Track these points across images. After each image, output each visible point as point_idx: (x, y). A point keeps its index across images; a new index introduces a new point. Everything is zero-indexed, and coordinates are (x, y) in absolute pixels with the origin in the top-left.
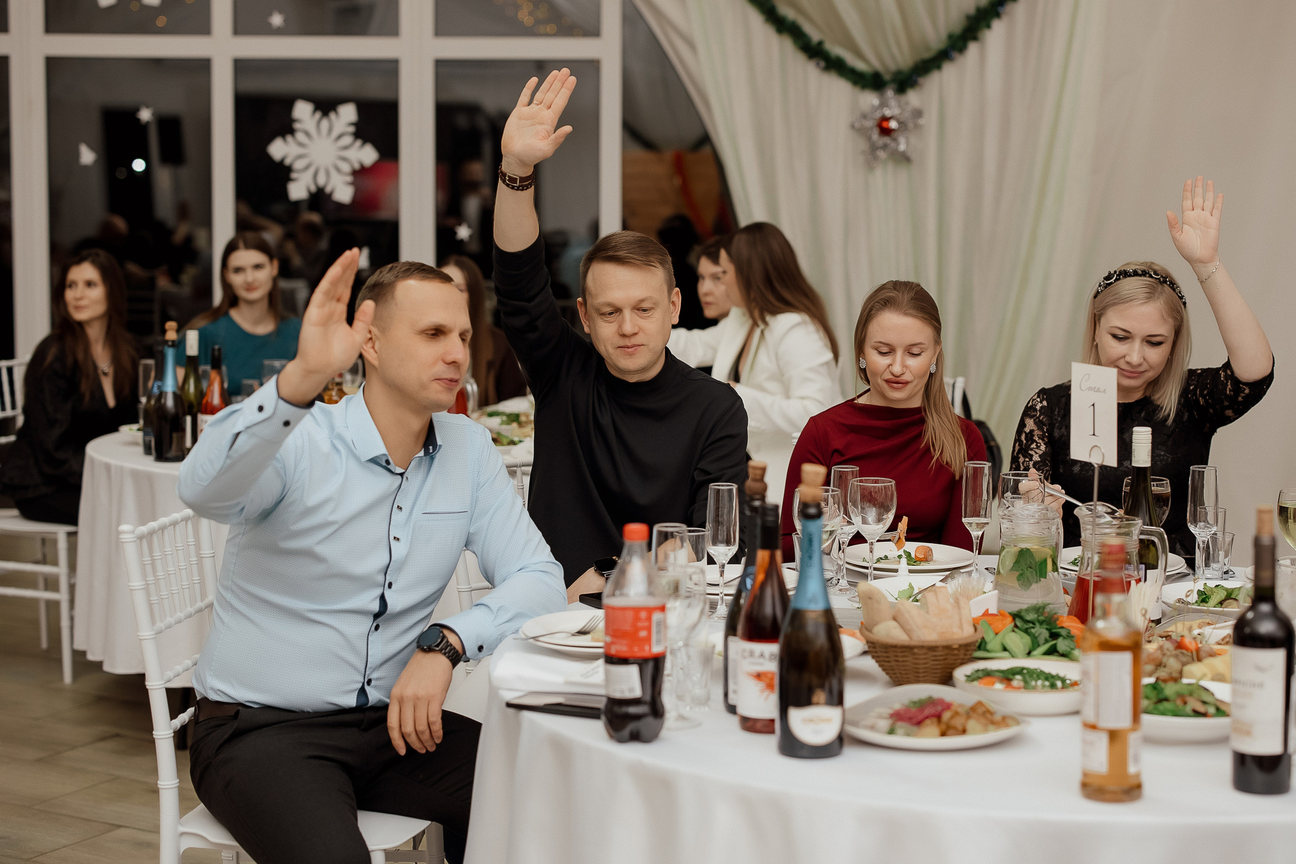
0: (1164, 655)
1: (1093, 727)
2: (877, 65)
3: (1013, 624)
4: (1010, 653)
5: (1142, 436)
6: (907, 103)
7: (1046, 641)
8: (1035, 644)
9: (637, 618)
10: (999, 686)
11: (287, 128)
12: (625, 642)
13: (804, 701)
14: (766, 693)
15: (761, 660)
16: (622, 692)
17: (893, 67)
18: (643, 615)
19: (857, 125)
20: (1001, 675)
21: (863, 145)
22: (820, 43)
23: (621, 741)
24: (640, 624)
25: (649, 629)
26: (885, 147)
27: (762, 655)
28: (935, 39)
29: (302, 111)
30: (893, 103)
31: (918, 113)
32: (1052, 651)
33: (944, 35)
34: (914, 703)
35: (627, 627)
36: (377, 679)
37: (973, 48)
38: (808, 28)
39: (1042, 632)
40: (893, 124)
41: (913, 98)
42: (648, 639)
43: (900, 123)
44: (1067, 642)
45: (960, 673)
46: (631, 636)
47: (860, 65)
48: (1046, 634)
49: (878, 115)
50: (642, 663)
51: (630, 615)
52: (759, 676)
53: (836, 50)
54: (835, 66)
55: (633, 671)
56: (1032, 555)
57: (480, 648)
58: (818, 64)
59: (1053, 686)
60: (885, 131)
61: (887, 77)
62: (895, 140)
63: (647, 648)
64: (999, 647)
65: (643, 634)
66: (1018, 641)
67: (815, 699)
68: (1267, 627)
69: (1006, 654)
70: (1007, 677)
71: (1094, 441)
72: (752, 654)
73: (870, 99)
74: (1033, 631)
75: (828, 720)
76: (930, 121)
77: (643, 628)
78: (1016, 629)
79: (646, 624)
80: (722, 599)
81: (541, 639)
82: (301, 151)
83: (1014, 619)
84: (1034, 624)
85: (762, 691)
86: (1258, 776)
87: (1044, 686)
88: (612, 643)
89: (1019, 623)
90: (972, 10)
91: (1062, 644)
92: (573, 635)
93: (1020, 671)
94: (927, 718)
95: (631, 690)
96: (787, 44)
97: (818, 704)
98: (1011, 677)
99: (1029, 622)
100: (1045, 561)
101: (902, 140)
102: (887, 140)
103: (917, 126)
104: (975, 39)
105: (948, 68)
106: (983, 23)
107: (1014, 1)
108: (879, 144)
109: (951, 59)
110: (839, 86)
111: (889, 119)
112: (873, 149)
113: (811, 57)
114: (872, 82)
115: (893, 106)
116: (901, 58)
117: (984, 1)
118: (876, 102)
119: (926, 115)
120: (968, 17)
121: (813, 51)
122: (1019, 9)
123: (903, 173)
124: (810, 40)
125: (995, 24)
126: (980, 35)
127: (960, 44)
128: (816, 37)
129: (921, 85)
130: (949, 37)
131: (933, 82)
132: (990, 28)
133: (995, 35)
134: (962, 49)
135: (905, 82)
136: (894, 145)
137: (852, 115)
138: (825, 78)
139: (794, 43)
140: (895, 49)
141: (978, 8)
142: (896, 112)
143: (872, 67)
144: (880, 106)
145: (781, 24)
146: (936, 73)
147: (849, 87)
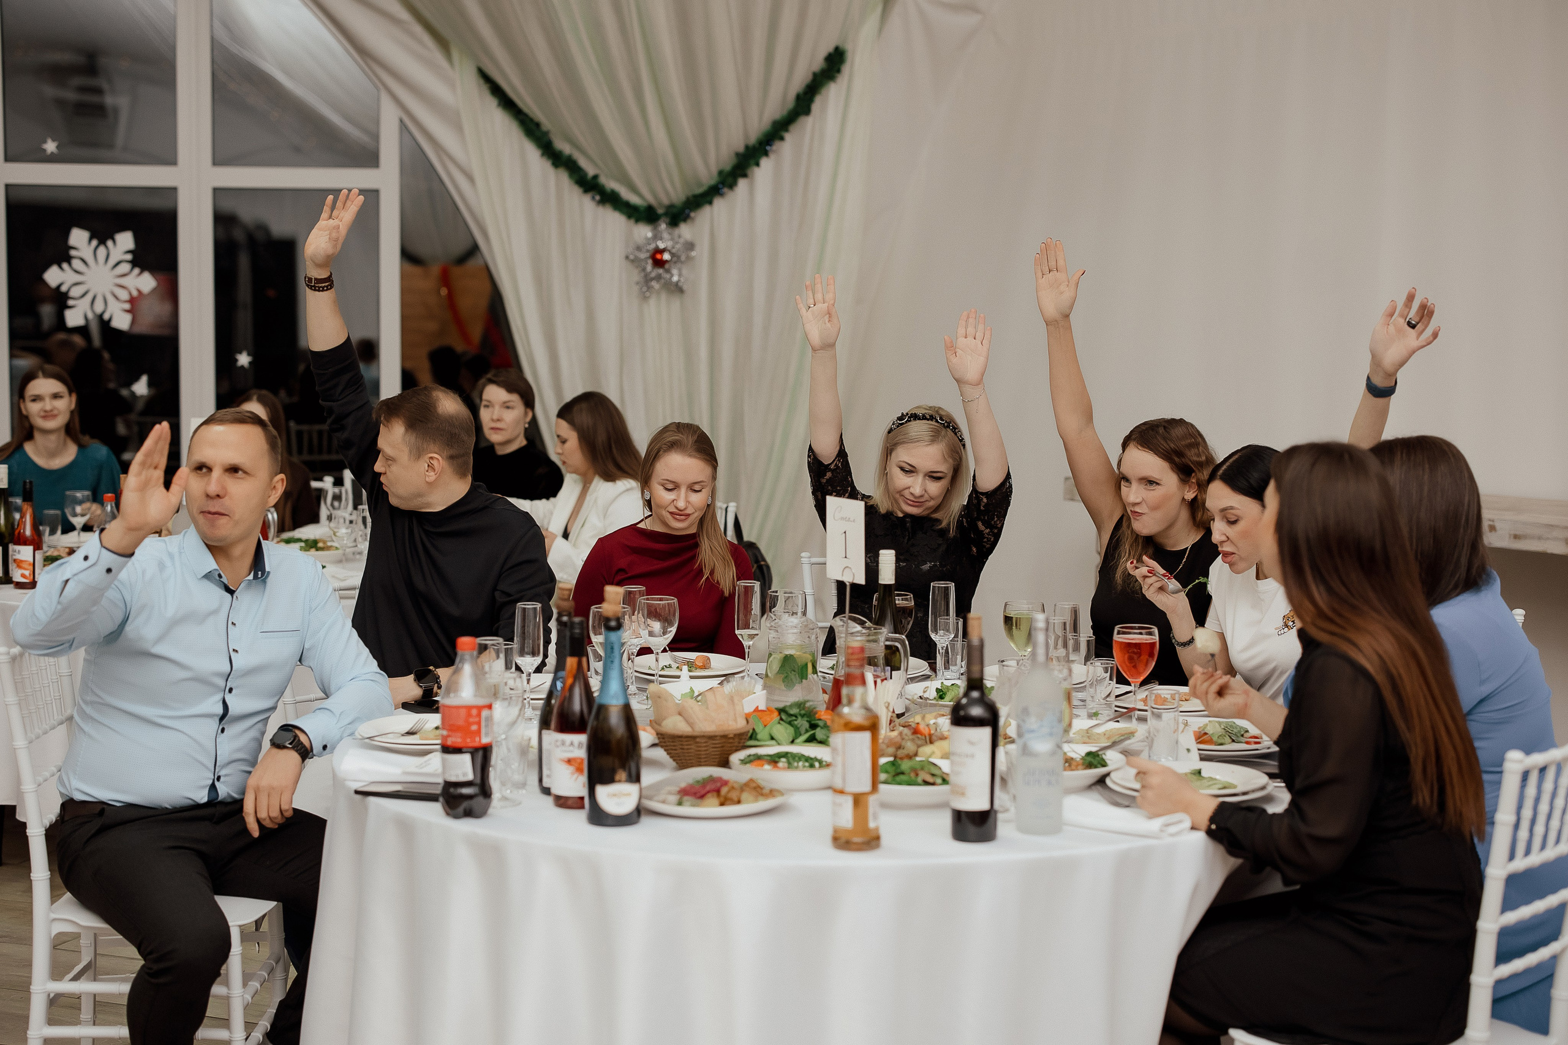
0: (903, 739)
1: (841, 792)
2: (652, 200)
3: (779, 717)
4: (776, 741)
5: (887, 559)
6: (680, 237)
7: (807, 731)
8: (798, 734)
9: (469, 715)
10: (767, 767)
11: (63, 256)
12: (459, 734)
13: (608, 779)
14: (576, 775)
15: (571, 748)
16: (457, 776)
17: (666, 201)
18: (474, 712)
19: (632, 257)
20: (769, 758)
21: (636, 276)
22: (596, 177)
23: (456, 817)
24: (471, 720)
25: (479, 723)
26: (658, 278)
27: (572, 744)
28: (707, 176)
29: (78, 237)
30: (666, 235)
31: (690, 246)
32: (812, 739)
33: (714, 171)
34: (698, 782)
35: (461, 722)
36: (226, 775)
37: (742, 183)
38: (583, 163)
39: (803, 724)
40: (666, 256)
41: (685, 231)
42: (478, 732)
43: (673, 255)
44: (824, 731)
45: (735, 758)
46: (465, 730)
47: (634, 199)
48: (807, 725)
49: (653, 246)
50: (474, 752)
51: (463, 712)
52: (569, 761)
53: (611, 184)
54: (610, 199)
55: (466, 758)
56: (795, 660)
57: (325, 747)
58: (593, 198)
59: (812, 766)
60: (659, 263)
61: (660, 211)
62: (668, 271)
63: (477, 739)
64: (767, 737)
65: (474, 728)
66: (782, 731)
67: (617, 777)
68: (976, 711)
69: (773, 742)
70: (774, 760)
71: (846, 562)
72: (563, 743)
73: (644, 231)
74: (796, 722)
75: (629, 795)
76: (701, 253)
77: (474, 723)
78: (781, 722)
79: (477, 719)
80: (529, 702)
81: (376, 739)
82: (78, 278)
83: (780, 714)
84: (796, 717)
85: (573, 774)
86: (972, 829)
87: (804, 767)
88: (448, 736)
89: (784, 717)
90: (742, 150)
91: (820, 734)
92: (403, 735)
93: (785, 755)
94: (708, 792)
95: (465, 774)
96: (564, 176)
97: (620, 781)
98: (777, 759)
99: (792, 715)
100: (807, 664)
101: (675, 271)
102: (661, 271)
103: (689, 258)
104: (745, 176)
105: (719, 203)
106: (752, 162)
107: (782, 139)
108: (653, 275)
109: (722, 195)
110: (614, 219)
111: (662, 251)
112: (647, 280)
113: (586, 191)
114: (646, 215)
115: (666, 239)
116: (674, 193)
117: (753, 139)
118: (650, 235)
119: (697, 248)
120: (737, 154)
121: (589, 185)
122: (786, 148)
123: (676, 303)
124: (585, 174)
125: (764, 162)
126: (749, 172)
127: (730, 180)
128: (591, 171)
129: (693, 219)
130: (721, 173)
131: (704, 216)
132: (758, 164)
133: (764, 171)
134: (732, 186)
135: (677, 215)
136: (668, 276)
137: (626, 244)
138: (600, 210)
139: (569, 177)
140: (668, 184)
141: (747, 147)
142: (669, 244)
143: (646, 201)
144: (654, 237)
145: (558, 160)
146: (707, 207)
147: (623, 218)
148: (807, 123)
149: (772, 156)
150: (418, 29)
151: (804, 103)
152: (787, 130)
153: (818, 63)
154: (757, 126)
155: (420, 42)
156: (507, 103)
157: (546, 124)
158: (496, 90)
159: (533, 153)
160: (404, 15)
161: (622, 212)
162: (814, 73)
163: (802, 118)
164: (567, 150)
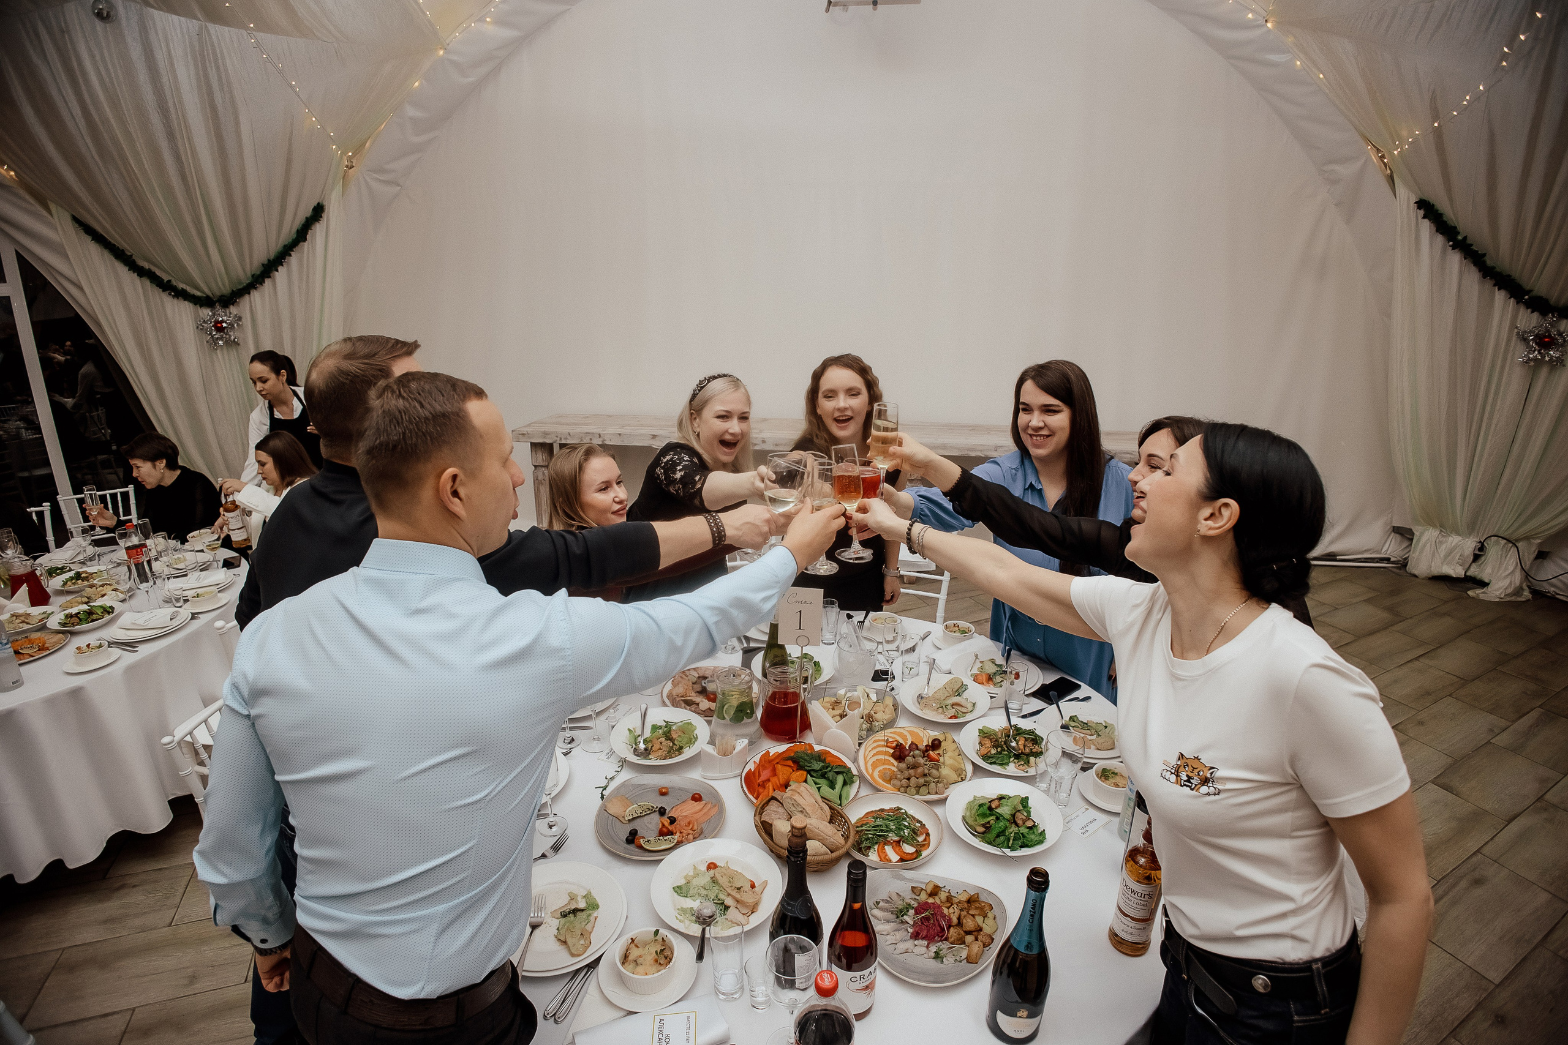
2: (209, 293)
6: (230, 313)
17: (218, 294)
19: (201, 327)
21: (206, 338)
22: (169, 281)
26: (221, 338)
28: (244, 277)
30: (221, 313)
31: (240, 319)
33: (249, 274)
37: (268, 281)
38: (158, 273)
40: (224, 325)
41: (233, 310)
43: (228, 324)
47: (198, 293)
49: (213, 320)
53: (180, 285)
54: (181, 294)
58: (170, 294)
60: (220, 329)
61: (215, 299)
62: (227, 334)
73: (206, 313)
76: (247, 321)
90: (266, 262)
96: (147, 283)
101: (232, 334)
102: (222, 334)
103: (239, 325)
104: (269, 277)
105: (255, 295)
106: (273, 269)
107: (290, 255)
108: (217, 336)
109: (255, 288)
110: (186, 307)
111: (220, 322)
112: (215, 341)
113: (164, 291)
114: (205, 302)
115: (222, 315)
116: (223, 287)
117: (272, 255)
118: (211, 314)
119: (243, 319)
120: (263, 264)
121: (166, 287)
122: (294, 259)
123: (233, 353)
124: (163, 280)
125: (280, 268)
126: (271, 275)
127: (260, 280)
128: (165, 278)
129: (239, 302)
130: (253, 276)
131: (245, 301)
132: (277, 271)
133: (281, 274)
134: (262, 283)
135: (229, 300)
136: (228, 336)
137: (196, 321)
138: (175, 301)
139: (151, 282)
140: (220, 283)
141: (269, 260)
142: (225, 318)
143: (205, 294)
144: (214, 314)
145: (141, 272)
146: (247, 296)
147: (191, 305)
148: (304, 247)
149: (285, 266)
151: (302, 234)
152: (293, 251)
153: (309, 212)
154: (275, 248)
156: (99, 238)
157: (129, 250)
158: (89, 230)
159: (122, 270)
161: (190, 301)
162: (307, 218)
163: (301, 244)
164: (146, 265)
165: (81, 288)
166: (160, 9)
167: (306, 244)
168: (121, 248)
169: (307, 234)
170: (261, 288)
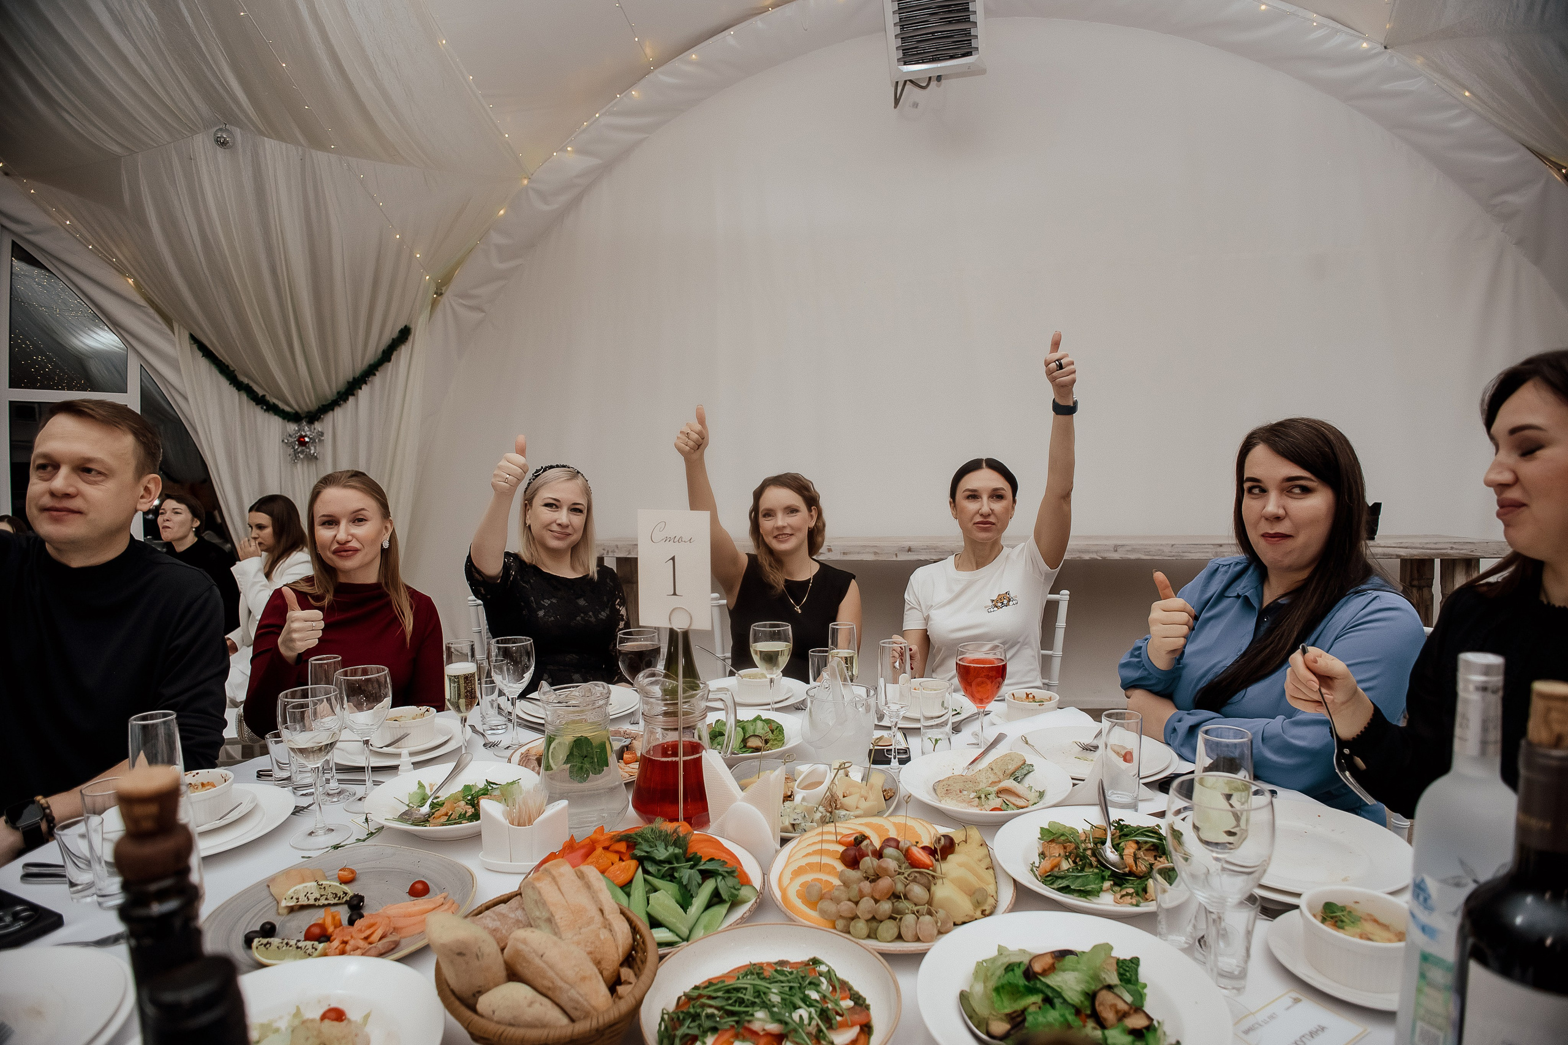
2: (297, 409)
6: (315, 429)
17: (306, 410)
19: (286, 441)
21: (289, 452)
22: (264, 396)
26: (302, 452)
28: (331, 394)
30: (306, 428)
31: (322, 434)
33: (335, 391)
37: (351, 399)
38: (256, 388)
40: (307, 439)
41: (318, 426)
43: (310, 439)
47: (287, 409)
49: (298, 435)
53: (273, 400)
54: (272, 408)
58: (262, 408)
60: (302, 443)
61: (303, 416)
62: (308, 448)
73: (292, 427)
76: (328, 438)
90: (351, 380)
96: (244, 397)
101: (312, 448)
102: (304, 448)
103: (320, 441)
104: (353, 395)
105: (337, 411)
106: (357, 386)
107: (375, 375)
108: (299, 450)
109: (339, 405)
110: (276, 422)
111: (304, 437)
112: (296, 453)
113: (258, 404)
114: (293, 417)
115: (307, 430)
116: (310, 402)
117: (358, 374)
118: (297, 428)
119: (325, 435)
120: (348, 382)
121: (259, 401)
122: (377, 379)
123: (312, 463)
124: (258, 394)
125: (364, 387)
126: (355, 393)
127: (344, 397)
128: (261, 393)
129: (323, 419)
130: (338, 393)
131: (329, 418)
132: (361, 389)
133: (364, 393)
134: (346, 400)
135: (313, 417)
136: (308, 450)
137: (283, 434)
138: (266, 415)
139: (248, 396)
140: (308, 400)
141: (354, 378)
142: (308, 433)
143: (294, 409)
144: (299, 430)
145: (239, 386)
146: (331, 412)
147: (280, 420)
148: (389, 366)
149: (369, 384)
150: (151, 311)
151: (387, 355)
152: (378, 370)
153: (395, 335)
154: (361, 366)
155: (154, 320)
156: (209, 355)
157: (233, 366)
158: (201, 347)
159: (224, 383)
160: (143, 303)
161: (279, 416)
162: (393, 339)
163: (386, 364)
164: (246, 381)
165: (186, 399)
166: (269, 137)
167: (390, 364)
168: (226, 363)
169: (392, 354)
170: (344, 406)
